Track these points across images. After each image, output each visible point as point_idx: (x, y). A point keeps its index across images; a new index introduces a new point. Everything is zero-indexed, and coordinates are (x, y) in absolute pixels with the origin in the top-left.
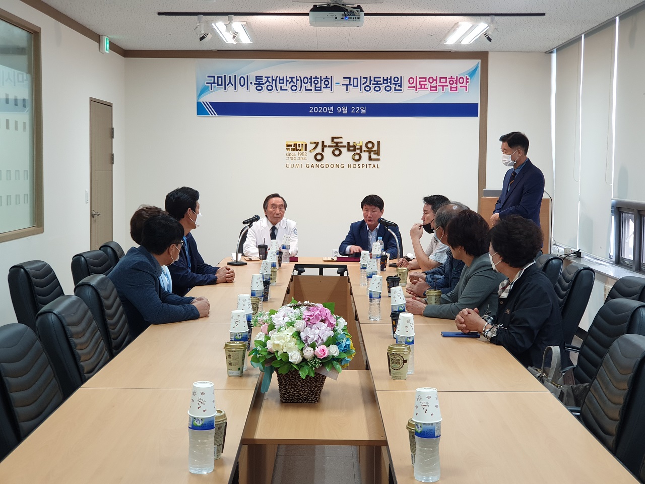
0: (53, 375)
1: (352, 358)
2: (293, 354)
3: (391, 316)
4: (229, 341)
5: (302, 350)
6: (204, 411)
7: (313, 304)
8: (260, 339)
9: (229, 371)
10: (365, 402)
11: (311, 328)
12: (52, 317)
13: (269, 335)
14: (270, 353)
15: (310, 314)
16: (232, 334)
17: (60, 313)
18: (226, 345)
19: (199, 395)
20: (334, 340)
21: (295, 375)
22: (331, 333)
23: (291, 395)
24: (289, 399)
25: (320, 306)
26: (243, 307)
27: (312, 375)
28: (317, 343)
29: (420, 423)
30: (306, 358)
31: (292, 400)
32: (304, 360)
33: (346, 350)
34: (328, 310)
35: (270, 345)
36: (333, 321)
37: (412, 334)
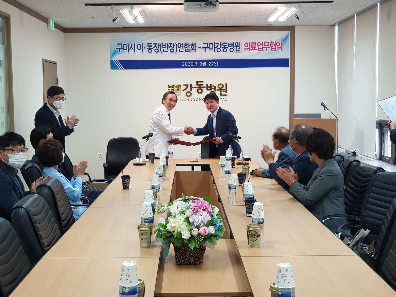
0: (23, 251)
1: (223, 234)
2: (184, 233)
3: (245, 202)
4: (141, 223)
5: (190, 230)
6: (130, 282)
7: (196, 198)
8: (162, 223)
9: (141, 244)
10: (233, 264)
11: (196, 215)
12: (22, 211)
13: (168, 220)
14: (169, 232)
15: (195, 206)
16: (142, 218)
17: (27, 207)
18: (139, 226)
19: (126, 271)
20: (211, 223)
21: (186, 247)
22: (210, 218)
23: (183, 260)
24: (182, 263)
25: (201, 199)
26: (148, 199)
27: (198, 247)
28: (201, 225)
29: (281, 288)
30: (193, 235)
31: (184, 263)
32: (192, 236)
33: (219, 229)
34: (207, 202)
35: (169, 227)
36: (210, 210)
37: (262, 216)
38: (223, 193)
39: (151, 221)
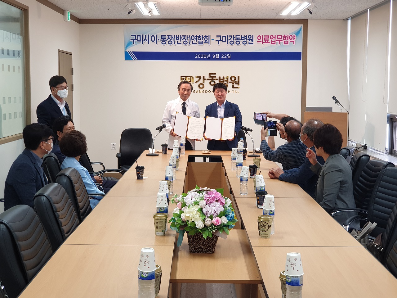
0: (46, 237)
1: (235, 224)
2: (198, 223)
3: (256, 194)
4: (156, 213)
5: (204, 220)
6: (149, 268)
7: (210, 189)
8: (176, 212)
10: (244, 253)
11: (210, 206)
12: (44, 199)
13: (183, 210)
14: (183, 222)
15: (208, 197)
16: (157, 208)
17: (48, 195)
18: (154, 216)
19: (145, 257)
20: (224, 214)
21: (199, 236)
22: (222, 209)
23: (196, 248)
24: (195, 251)
25: (214, 191)
26: (163, 189)
27: (211, 236)
28: (214, 215)
29: (290, 276)
30: (207, 225)
31: (197, 251)
32: (205, 226)
33: (232, 220)
34: (220, 193)
35: (183, 217)
36: (223, 201)
37: (273, 208)
38: (235, 185)
39: (166, 211)
